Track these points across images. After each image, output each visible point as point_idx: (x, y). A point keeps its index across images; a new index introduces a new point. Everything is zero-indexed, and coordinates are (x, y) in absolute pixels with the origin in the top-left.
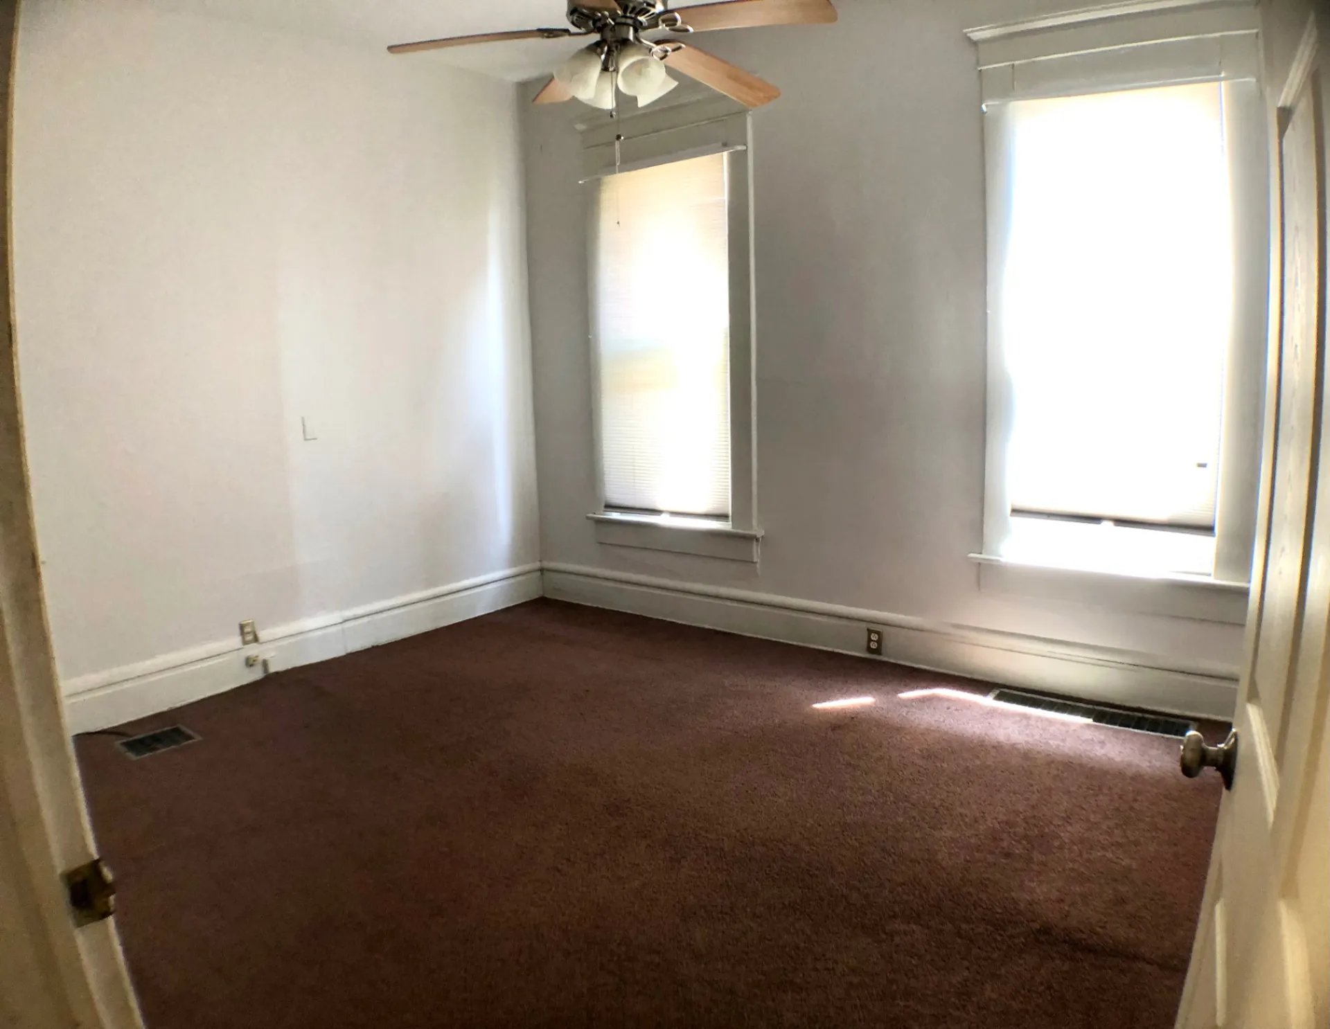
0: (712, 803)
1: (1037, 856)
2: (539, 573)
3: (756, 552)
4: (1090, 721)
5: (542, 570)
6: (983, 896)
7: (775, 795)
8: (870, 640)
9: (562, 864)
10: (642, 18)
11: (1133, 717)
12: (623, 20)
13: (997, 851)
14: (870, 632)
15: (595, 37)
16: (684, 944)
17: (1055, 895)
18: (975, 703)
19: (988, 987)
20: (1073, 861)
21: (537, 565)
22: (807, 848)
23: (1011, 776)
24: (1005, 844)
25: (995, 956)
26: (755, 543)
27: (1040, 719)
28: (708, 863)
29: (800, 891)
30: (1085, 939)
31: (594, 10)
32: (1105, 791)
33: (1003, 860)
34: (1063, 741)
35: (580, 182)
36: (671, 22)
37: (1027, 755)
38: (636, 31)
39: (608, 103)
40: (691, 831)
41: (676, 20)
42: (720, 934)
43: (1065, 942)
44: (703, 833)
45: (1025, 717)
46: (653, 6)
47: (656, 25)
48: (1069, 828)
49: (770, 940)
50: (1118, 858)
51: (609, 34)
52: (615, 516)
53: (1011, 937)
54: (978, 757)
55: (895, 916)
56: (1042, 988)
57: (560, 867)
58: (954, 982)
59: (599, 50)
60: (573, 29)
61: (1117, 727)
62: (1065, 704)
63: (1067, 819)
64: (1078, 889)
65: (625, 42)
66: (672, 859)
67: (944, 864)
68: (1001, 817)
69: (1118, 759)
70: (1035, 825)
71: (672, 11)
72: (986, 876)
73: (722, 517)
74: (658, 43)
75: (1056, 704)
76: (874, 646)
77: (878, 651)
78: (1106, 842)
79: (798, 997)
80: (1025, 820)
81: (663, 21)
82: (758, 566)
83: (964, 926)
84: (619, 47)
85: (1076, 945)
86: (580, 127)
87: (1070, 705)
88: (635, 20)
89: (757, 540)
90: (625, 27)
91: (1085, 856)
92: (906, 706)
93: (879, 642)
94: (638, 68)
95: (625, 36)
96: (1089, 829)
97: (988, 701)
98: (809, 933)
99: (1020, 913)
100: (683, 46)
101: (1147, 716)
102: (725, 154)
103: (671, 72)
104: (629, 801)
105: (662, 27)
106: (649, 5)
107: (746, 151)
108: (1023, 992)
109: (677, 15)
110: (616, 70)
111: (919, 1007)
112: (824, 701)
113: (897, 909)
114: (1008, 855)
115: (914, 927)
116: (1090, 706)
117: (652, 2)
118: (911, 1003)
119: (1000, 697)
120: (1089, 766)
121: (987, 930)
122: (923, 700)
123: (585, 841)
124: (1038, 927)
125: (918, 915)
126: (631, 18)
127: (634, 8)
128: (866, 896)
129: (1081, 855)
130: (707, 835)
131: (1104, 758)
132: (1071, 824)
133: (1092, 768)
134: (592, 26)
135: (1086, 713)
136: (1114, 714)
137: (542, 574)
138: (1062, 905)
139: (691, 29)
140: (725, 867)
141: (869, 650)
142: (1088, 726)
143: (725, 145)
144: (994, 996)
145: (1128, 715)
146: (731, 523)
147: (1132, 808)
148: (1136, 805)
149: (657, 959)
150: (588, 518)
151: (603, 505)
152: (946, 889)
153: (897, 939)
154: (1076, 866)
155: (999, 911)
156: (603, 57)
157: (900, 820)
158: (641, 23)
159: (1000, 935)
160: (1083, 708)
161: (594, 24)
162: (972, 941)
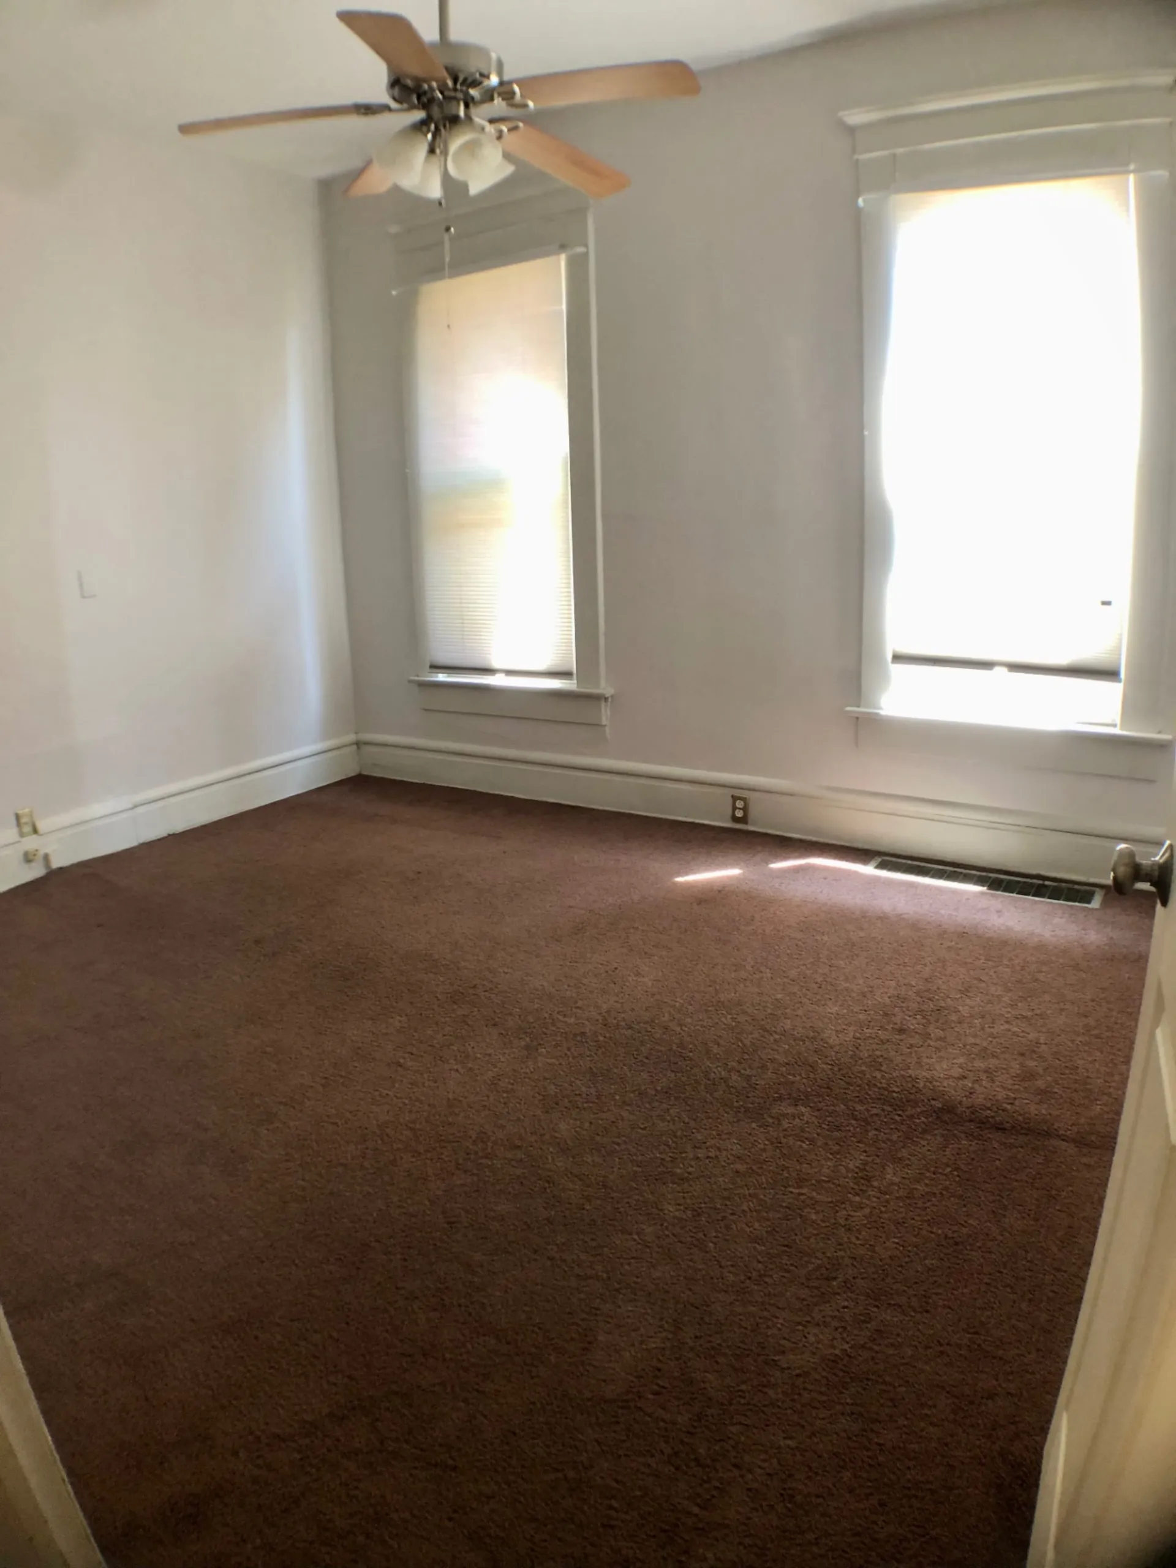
0: (569, 986)
1: (935, 1032)
2: (355, 747)
3: (605, 714)
4: (984, 889)
5: (358, 744)
6: (878, 1075)
7: (638, 974)
8: (734, 808)
9: (404, 1058)
10: (473, 92)
11: (1032, 885)
12: (452, 94)
13: (889, 1027)
14: (735, 798)
15: (419, 115)
16: (547, 1137)
17: (956, 1072)
18: (856, 873)
19: (889, 1170)
20: (975, 1036)
21: (351, 738)
22: (678, 1029)
23: (901, 948)
24: (897, 1020)
25: (894, 1137)
26: (603, 704)
27: (927, 887)
28: (569, 1049)
29: (673, 1075)
30: (992, 1117)
31: (419, 81)
32: (1005, 962)
33: (897, 1037)
34: (956, 909)
35: (394, 293)
36: (508, 96)
37: (915, 926)
38: (467, 106)
39: (435, 190)
40: (546, 1015)
41: (513, 93)
42: (587, 1125)
43: (971, 1121)
44: (561, 1018)
45: (912, 885)
46: (488, 77)
47: (492, 99)
48: (968, 1001)
49: (644, 1129)
50: (1023, 1031)
51: (436, 111)
52: (442, 677)
53: (912, 1117)
54: (862, 929)
55: (780, 1098)
56: (949, 1169)
57: (402, 1061)
58: (851, 1166)
59: (425, 129)
60: (393, 105)
61: (1015, 895)
62: (955, 872)
63: (966, 991)
64: (982, 1065)
65: (454, 120)
66: (527, 1047)
67: (831, 1041)
68: (891, 992)
69: (1018, 928)
70: (930, 999)
71: (510, 83)
72: (878, 1053)
73: (565, 674)
74: (492, 121)
75: (945, 871)
76: (739, 814)
77: (744, 820)
78: (1009, 1015)
79: (679, 1189)
80: (918, 993)
81: (499, 94)
82: (607, 729)
83: (859, 1107)
84: (448, 125)
85: (983, 1123)
86: (394, 229)
87: (961, 873)
88: (467, 94)
89: (606, 699)
90: (454, 103)
91: (988, 1030)
92: (777, 877)
93: (745, 809)
94: (471, 148)
95: (454, 112)
96: (990, 1002)
97: (869, 870)
98: (687, 1120)
99: (919, 1091)
100: (521, 125)
101: (1047, 883)
102: (563, 259)
103: (507, 156)
104: (475, 987)
105: (498, 101)
106: (482, 75)
107: (586, 254)
108: (928, 1174)
109: (516, 88)
110: (445, 153)
111: (814, 1194)
112: (687, 874)
113: (782, 1091)
114: (901, 1031)
115: (803, 1109)
116: (984, 874)
117: (485, 72)
118: (804, 1191)
119: (882, 866)
120: (987, 935)
121: (883, 1110)
122: (797, 870)
123: (429, 1032)
124: (940, 1105)
125: (807, 1097)
126: (461, 91)
127: (465, 80)
128: (748, 1078)
129: (983, 1029)
130: (566, 1019)
131: (1003, 928)
132: (969, 997)
133: (990, 939)
134: (416, 101)
135: (980, 881)
136: (1010, 881)
137: (358, 748)
138: (966, 1082)
139: (531, 104)
140: (588, 1053)
141: (735, 819)
142: (982, 893)
143: (563, 247)
144: (896, 1180)
145: (1025, 882)
146: (575, 681)
147: (1036, 980)
148: (1041, 977)
149: (520, 1155)
150: (410, 681)
151: (428, 665)
152: (836, 1069)
153: (785, 1124)
154: (978, 1041)
155: (896, 1090)
156: (430, 136)
157: (779, 996)
158: (473, 98)
159: (899, 1115)
160: (974, 875)
161: (419, 98)
162: (868, 1123)
